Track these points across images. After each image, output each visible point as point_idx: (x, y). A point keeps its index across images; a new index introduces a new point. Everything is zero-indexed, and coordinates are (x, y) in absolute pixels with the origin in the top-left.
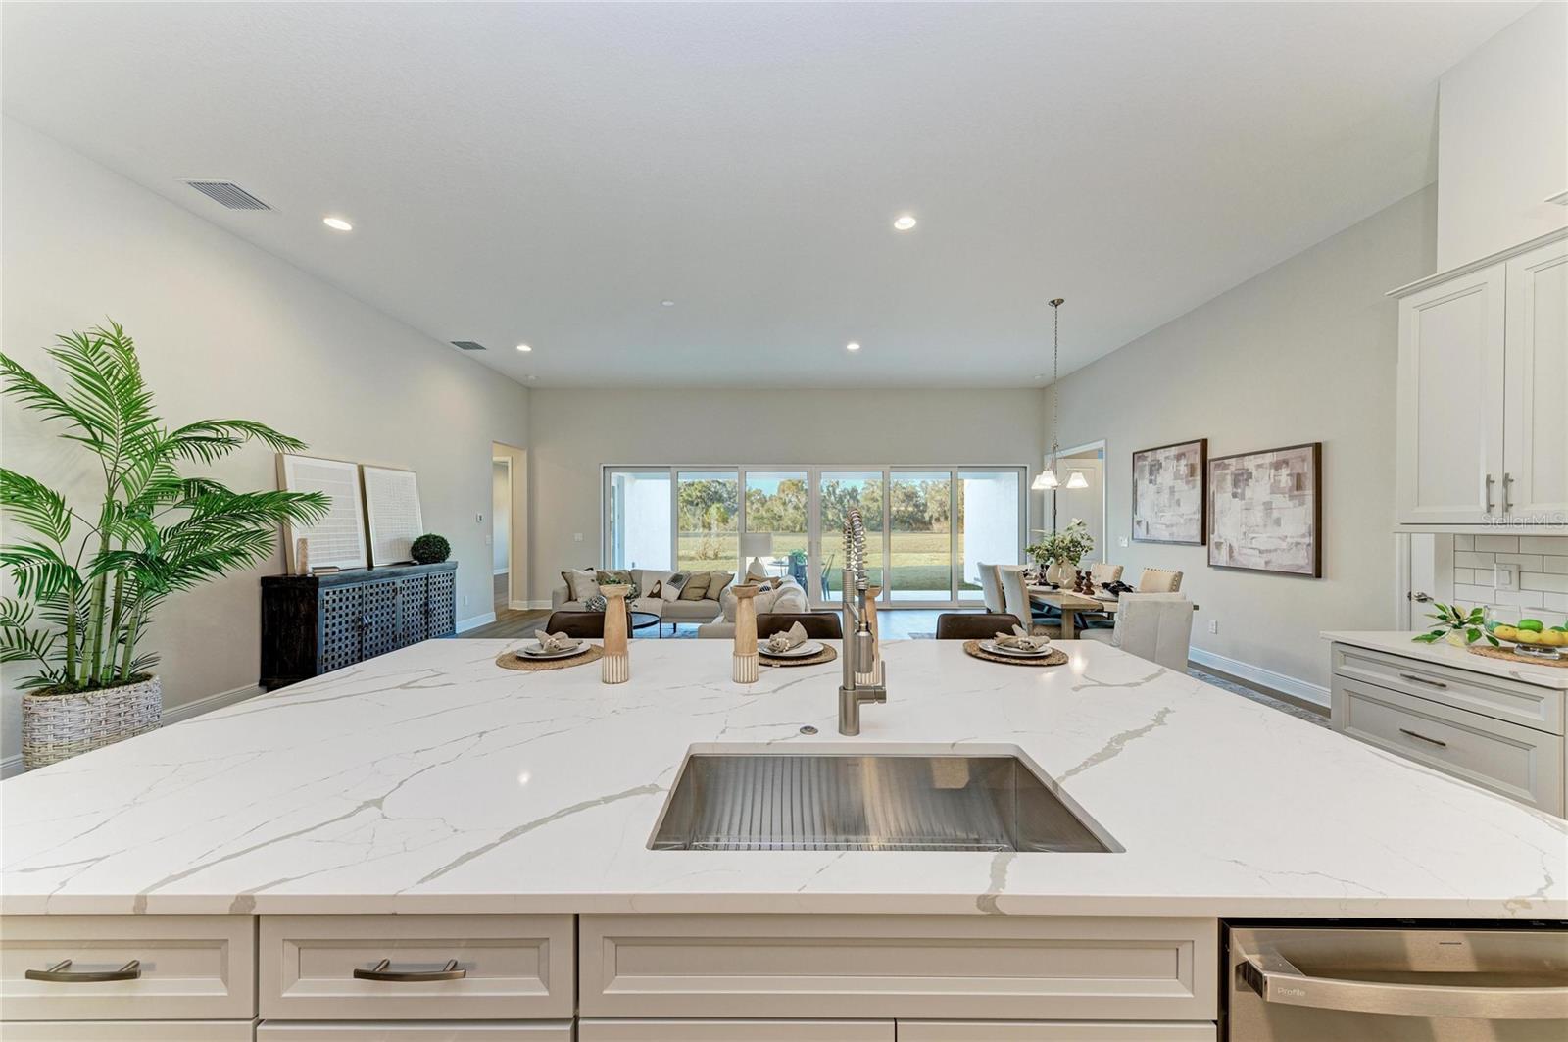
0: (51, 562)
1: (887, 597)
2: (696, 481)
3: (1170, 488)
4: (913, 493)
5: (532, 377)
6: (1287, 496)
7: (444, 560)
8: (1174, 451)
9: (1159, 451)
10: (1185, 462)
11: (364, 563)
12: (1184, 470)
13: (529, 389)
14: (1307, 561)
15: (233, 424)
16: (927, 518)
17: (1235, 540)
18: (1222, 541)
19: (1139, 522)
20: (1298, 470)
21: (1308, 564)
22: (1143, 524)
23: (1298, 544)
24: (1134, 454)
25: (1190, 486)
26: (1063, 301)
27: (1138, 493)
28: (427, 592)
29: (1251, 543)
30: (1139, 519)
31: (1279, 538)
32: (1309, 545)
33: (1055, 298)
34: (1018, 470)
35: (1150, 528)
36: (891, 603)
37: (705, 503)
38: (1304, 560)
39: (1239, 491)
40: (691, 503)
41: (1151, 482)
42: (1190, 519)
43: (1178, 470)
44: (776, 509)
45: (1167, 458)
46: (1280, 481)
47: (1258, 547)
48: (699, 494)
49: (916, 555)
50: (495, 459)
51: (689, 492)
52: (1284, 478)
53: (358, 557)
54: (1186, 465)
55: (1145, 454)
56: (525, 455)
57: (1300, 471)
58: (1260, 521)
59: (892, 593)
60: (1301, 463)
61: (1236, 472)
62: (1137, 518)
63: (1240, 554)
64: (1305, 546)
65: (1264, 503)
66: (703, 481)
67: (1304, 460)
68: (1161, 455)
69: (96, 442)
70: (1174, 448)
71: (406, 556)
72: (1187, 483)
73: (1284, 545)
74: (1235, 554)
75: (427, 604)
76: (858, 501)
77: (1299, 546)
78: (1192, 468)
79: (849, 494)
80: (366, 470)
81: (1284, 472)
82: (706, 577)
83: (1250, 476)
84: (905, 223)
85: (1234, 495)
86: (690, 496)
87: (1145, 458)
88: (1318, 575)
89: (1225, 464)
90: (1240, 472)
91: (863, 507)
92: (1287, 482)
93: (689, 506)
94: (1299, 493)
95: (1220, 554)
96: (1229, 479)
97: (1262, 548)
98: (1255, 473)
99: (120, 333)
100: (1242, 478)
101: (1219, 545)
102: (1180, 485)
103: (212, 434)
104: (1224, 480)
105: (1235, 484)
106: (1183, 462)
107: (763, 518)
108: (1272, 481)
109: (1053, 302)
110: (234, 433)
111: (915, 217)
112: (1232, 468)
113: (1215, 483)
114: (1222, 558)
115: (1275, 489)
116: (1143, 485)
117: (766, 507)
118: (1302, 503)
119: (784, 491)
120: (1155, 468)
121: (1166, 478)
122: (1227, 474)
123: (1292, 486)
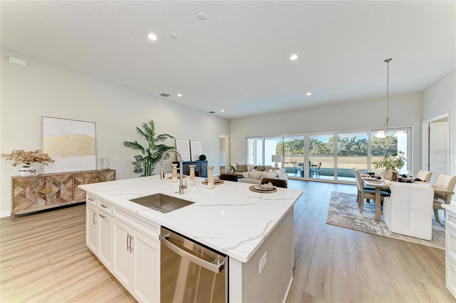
0: (142, 158)
1: (336, 179)
2: (299, 139)
5: (228, 117)
7: (205, 160)
11: (190, 160)
13: (229, 120)
15: (166, 135)
26: (391, 59)
28: (201, 167)
33: (387, 58)
34: (407, 129)
36: (337, 181)
37: (302, 146)
40: (297, 146)
44: (328, 148)
48: (299, 143)
50: (220, 137)
51: (296, 143)
53: (189, 159)
56: (228, 136)
59: (338, 177)
66: (301, 139)
69: (148, 139)
71: (198, 159)
75: (201, 169)
76: (366, 144)
80: (191, 142)
82: (264, 167)
84: (294, 57)
86: (297, 144)
93: (296, 147)
99: (152, 121)
103: (163, 137)
107: (322, 151)
109: (386, 60)
110: (166, 136)
111: (297, 55)
117: (324, 147)
119: (331, 141)
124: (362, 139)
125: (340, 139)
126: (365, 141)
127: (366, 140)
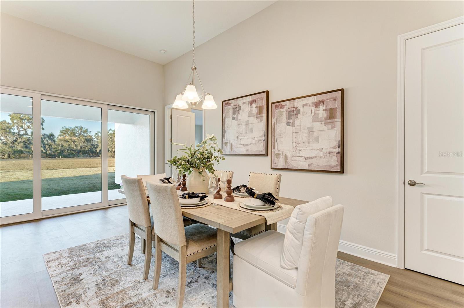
3: (246, 121)
4: (90, 139)
6: (323, 123)
8: (248, 99)
9: (239, 99)
10: (256, 106)
12: (255, 110)
14: (337, 163)
16: (98, 151)
17: (288, 152)
18: (280, 153)
19: (226, 144)
20: (331, 106)
21: (337, 165)
22: (229, 145)
23: (330, 153)
24: (223, 102)
25: (259, 120)
27: (226, 126)
29: (299, 153)
30: (226, 141)
31: (318, 149)
32: (338, 153)
34: (150, 113)
35: (233, 147)
38: (334, 162)
39: (291, 121)
41: (233, 118)
42: (259, 140)
43: (251, 111)
45: (244, 103)
46: (318, 114)
47: (304, 156)
49: (88, 169)
52: (321, 111)
54: (257, 107)
55: (230, 102)
57: (332, 107)
58: (305, 139)
60: (333, 102)
61: (290, 110)
62: (225, 141)
63: (292, 160)
64: (335, 154)
65: (308, 128)
67: (335, 100)
68: (240, 102)
70: (248, 97)
72: (257, 118)
73: (321, 154)
74: (289, 160)
76: (54, 141)
77: (331, 154)
78: (260, 108)
79: (48, 137)
81: (322, 108)
83: (299, 112)
85: (288, 124)
87: (230, 104)
88: (342, 172)
89: (282, 105)
90: (292, 109)
91: (59, 145)
92: (323, 114)
94: (331, 120)
95: (279, 161)
96: (285, 115)
97: (307, 156)
98: (302, 110)
100: (294, 113)
101: (278, 155)
102: (252, 120)
104: (282, 115)
105: (289, 118)
106: (254, 105)
108: (313, 114)
112: (287, 107)
113: (276, 118)
114: (280, 164)
115: (315, 119)
116: (229, 121)
118: (333, 127)
120: (237, 109)
121: (243, 115)
122: (284, 111)
123: (327, 116)
124: (48, 134)
125: (12, 130)
126: (53, 138)
127: (54, 135)
